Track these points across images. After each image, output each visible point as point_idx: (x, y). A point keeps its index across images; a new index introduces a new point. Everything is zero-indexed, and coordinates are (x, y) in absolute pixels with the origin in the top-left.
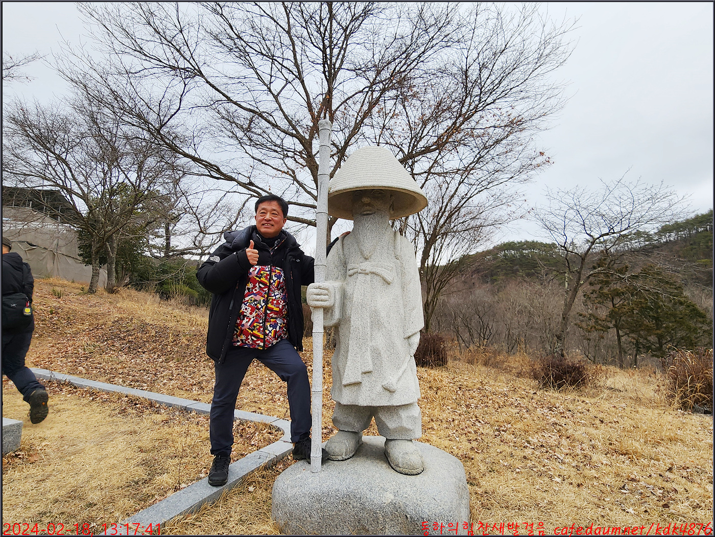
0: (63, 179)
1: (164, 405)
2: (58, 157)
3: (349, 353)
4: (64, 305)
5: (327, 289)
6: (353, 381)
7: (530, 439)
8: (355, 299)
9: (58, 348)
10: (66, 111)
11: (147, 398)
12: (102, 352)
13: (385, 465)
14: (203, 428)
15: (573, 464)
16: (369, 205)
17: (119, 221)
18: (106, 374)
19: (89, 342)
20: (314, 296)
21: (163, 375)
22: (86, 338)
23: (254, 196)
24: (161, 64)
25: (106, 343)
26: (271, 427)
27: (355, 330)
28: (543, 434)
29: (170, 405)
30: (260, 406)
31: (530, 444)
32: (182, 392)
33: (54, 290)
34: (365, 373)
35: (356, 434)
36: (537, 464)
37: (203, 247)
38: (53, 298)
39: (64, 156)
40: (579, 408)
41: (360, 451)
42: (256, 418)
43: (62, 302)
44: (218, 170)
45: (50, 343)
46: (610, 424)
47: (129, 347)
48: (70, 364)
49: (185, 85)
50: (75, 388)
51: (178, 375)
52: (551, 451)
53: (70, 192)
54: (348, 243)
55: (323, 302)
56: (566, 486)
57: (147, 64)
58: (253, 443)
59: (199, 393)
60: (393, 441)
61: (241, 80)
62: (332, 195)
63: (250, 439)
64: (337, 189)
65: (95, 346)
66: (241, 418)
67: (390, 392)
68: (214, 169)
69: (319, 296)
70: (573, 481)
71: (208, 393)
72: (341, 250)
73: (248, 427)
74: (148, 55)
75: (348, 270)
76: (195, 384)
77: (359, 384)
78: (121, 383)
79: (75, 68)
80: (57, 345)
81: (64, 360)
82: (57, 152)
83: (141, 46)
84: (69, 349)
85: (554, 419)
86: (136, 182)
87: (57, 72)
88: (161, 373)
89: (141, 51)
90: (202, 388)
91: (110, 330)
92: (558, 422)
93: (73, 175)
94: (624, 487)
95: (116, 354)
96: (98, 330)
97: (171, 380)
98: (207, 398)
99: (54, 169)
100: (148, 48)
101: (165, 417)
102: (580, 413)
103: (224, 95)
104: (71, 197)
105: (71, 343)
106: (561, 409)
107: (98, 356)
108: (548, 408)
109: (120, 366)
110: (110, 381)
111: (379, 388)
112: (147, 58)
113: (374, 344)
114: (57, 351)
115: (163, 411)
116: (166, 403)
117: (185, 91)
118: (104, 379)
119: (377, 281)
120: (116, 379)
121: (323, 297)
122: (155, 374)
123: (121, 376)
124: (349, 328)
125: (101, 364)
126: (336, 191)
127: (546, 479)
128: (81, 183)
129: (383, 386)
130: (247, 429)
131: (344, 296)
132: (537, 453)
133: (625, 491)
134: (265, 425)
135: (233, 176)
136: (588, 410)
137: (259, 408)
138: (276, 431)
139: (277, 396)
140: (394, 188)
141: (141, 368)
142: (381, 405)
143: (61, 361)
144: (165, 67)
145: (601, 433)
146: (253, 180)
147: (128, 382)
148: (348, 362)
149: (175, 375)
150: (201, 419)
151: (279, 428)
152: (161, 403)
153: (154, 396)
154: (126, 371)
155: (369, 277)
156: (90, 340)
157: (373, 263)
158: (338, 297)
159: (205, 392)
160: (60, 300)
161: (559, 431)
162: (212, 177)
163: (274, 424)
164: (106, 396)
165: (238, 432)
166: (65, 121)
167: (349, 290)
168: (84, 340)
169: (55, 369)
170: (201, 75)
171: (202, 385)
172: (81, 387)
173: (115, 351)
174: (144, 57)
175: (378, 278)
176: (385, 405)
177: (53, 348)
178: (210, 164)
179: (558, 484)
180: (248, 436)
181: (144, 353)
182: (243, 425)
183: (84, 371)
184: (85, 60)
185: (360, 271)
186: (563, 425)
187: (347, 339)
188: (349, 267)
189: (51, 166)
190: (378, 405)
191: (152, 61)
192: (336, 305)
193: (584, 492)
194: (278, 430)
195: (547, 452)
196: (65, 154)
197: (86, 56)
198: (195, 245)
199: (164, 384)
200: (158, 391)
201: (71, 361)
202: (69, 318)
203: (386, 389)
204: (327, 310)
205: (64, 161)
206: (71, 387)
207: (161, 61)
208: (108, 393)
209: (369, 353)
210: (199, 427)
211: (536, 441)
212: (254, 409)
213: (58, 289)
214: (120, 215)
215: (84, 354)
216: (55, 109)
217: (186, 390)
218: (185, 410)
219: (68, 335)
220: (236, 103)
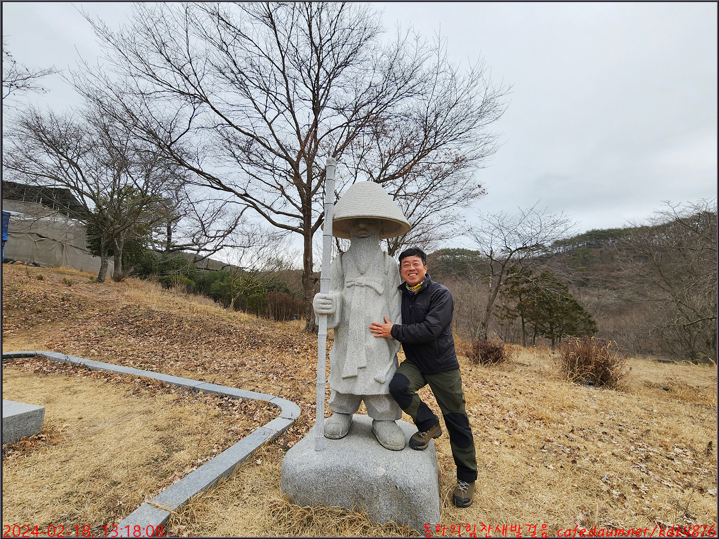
0: (75, 181)
1: (174, 386)
2: (70, 161)
3: (348, 352)
4: (75, 293)
5: (331, 300)
6: (351, 375)
7: (472, 409)
8: (352, 307)
9: (70, 332)
10: (79, 121)
11: (158, 379)
12: (112, 335)
13: (374, 442)
14: (211, 407)
15: (506, 430)
16: (364, 229)
17: (126, 220)
18: (117, 356)
19: (100, 327)
20: (321, 305)
21: (169, 357)
22: (96, 323)
23: (250, 206)
24: (172, 89)
25: (115, 327)
26: (269, 404)
27: (353, 332)
28: (480, 404)
29: (179, 386)
30: (257, 385)
31: (472, 413)
32: (188, 373)
33: (64, 279)
34: (360, 368)
35: (348, 416)
36: (479, 430)
37: (200, 244)
38: (64, 286)
39: (75, 160)
40: (504, 382)
41: (352, 429)
42: (256, 396)
43: (72, 290)
44: (219, 183)
45: (62, 327)
46: (527, 395)
47: (137, 331)
48: (82, 347)
49: (195, 110)
50: (90, 370)
51: (183, 356)
52: (488, 419)
53: (82, 193)
54: (346, 259)
55: (328, 310)
56: (504, 449)
57: (159, 88)
58: (255, 419)
59: (203, 373)
60: (380, 422)
61: (242, 108)
62: (335, 221)
63: (252, 415)
64: (341, 216)
65: (105, 331)
66: (243, 396)
67: (380, 383)
68: (216, 181)
69: (325, 305)
70: (508, 444)
71: (211, 373)
72: (340, 265)
73: (250, 405)
74: (161, 80)
75: (345, 283)
76: (199, 365)
77: (355, 377)
78: (132, 364)
79: (91, 86)
80: (70, 330)
81: (77, 343)
82: (70, 157)
83: (154, 71)
84: (81, 333)
85: (486, 392)
86: (143, 187)
87: (73, 87)
88: (168, 355)
89: (153, 76)
90: (205, 369)
91: (119, 316)
92: (489, 394)
93: (83, 177)
94: (543, 447)
95: (125, 337)
96: (107, 316)
97: (177, 361)
98: (211, 378)
99: (66, 172)
100: (160, 73)
101: (175, 396)
102: (505, 386)
103: (226, 120)
104: (82, 197)
105: (83, 327)
106: (491, 383)
107: (108, 339)
108: (481, 382)
109: (129, 349)
110: (121, 363)
111: (372, 381)
112: (160, 83)
113: (368, 345)
114: (69, 335)
115: (173, 391)
116: (175, 384)
117: (194, 115)
118: (115, 360)
119: (371, 293)
120: (127, 361)
121: (328, 306)
122: (162, 356)
123: (131, 358)
124: (347, 331)
125: (111, 347)
126: (340, 218)
127: (488, 443)
128: (91, 185)
129: (375, 379)
130: (249, 406)
131: (343, 303)
132: (478, 421)
133: (544, 451)
134: (265, 403)
135: (231, 187)
136: (510, 384)
137: (257, 387)
138: (274, 408)
139: (271, 375)
140: (388, 218)
141: (150, 351)
142: (373, 394)
143: (74, 344)
144: (174, 91)
145: (520, 401)
146: (248, 192)
147: (139, 363)
148: (346, 359)
149: (180, 357)
150: (208, 398)
151: (276, 405)
152: (171, 384)
153: (164, 377)
154: (135, 353)
155: (364, 289)
156: (101, 324)
157: (367, 277)
158: (338, 305)
159: (208, 372)
160: (70, 288)
161: (491, 401)
162: (212, 187)
163: (272, 402)
164: (120, 378)
165: (241, 409)
166: (78, 129)
167: (348, 299)
168: (95, 325)
169: (68, 352)
170: (207, 101)
171: (205, 366)
172: (96, 369)
173: (124, 334)
174: (157, 82)
175: (372, 290)
176: (377, 394)
177: (65, 332)
178: (213, 178)
179: (497, 447)
180: (250, 413)
181: (150, 336)
182: (245, 403)
183: (96, 354)
184: (102, 80)
185: (356, 284)
186: (494, 396)
187: (346, 340)
188: (347, 280)
189: (64, 169)
190: (370, 394)
191: (164, 85)
192: (337, 312)
193: (517, 452)
194: (276, 407)
195: (485, 420)
196: (76, 158)
197: (104, 77)
198: (193, 242)
199: (172, 365)
200: (167, 372)
201: (83, 344)
202: (80, 304)
203: (377, 381)
204: (330, 316)
205: (76, 165)
206: (86, 369)
207: (171, 86)
208: (121, 375)
209: (364, 352)
210: (207, 405)
211: (476, 410)
212: (252, 387)
213: (68, 278)
214: (128, 215)
215: (96, 337)
216: (68, 119)
217: (192, 370)
218: (193, 390)
219: (80, 320)
220: (236, 128)
